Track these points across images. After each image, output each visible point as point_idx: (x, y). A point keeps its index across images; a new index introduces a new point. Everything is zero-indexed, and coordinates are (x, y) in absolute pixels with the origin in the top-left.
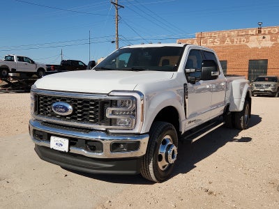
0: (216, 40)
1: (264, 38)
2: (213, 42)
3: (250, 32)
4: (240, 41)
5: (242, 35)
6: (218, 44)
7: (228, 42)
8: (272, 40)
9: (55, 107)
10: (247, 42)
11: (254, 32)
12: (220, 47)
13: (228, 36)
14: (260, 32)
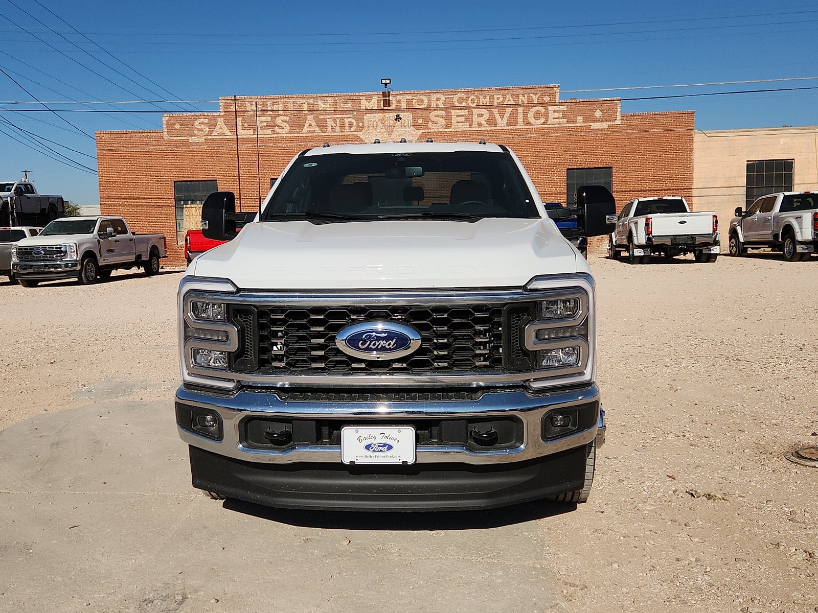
0: (278, 121)
1: (398, 118)
2: (271, 126)
3: (364, 104)
4: (342, 126)
5: (344, 111)
6: (284, 131)
7: (310, 126)
8: (417, 126)
9: (353, 342)
10: (360, 128)
11: (374, 103)
12: (291, 140)
13: (311, 111)
14: (387, 103)
